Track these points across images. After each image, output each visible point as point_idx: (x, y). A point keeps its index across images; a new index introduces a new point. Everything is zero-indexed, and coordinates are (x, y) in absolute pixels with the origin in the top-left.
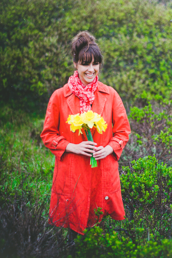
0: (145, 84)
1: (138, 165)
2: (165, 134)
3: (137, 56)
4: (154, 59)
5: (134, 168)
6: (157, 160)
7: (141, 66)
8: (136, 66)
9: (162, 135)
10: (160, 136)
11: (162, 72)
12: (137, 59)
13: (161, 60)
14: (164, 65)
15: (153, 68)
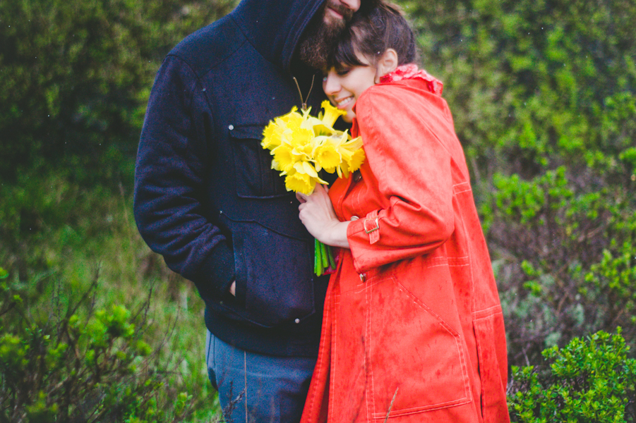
0: (502, 103)
1: (571, 364)
2: (616, 262)
3: (474, 16)
4: (526, 25)
5: (555, 370)
6: (626, 346)
7: (487, 46)
8: (472, 48)
9: (609, 264)
10: (600, 269)
11: (555, 65)
12: (474, 24)
13: (551, 28)
14: (560, 44)
15: (522, 54)
